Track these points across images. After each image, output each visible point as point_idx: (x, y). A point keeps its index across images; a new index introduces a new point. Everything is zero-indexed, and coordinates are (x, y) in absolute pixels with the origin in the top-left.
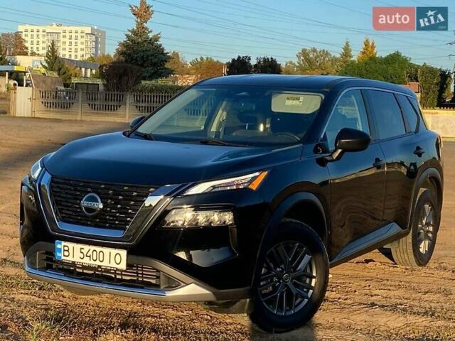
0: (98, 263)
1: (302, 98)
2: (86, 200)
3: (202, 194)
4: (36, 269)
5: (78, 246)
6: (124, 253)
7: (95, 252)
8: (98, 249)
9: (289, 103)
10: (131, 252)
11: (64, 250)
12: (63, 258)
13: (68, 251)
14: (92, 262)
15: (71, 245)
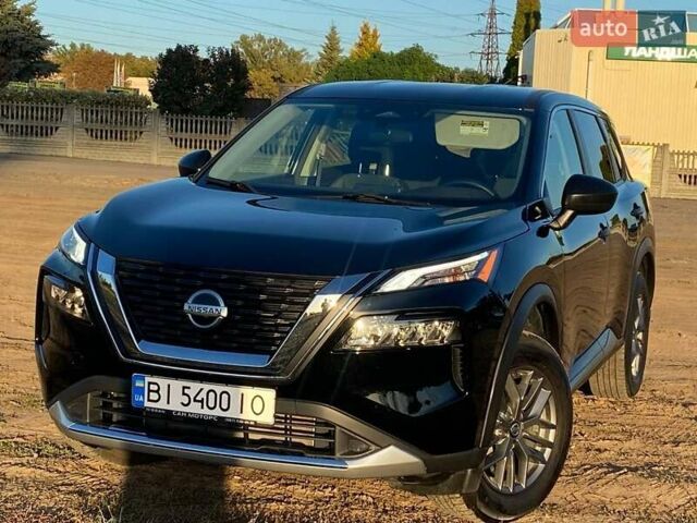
0: (217, 412)
1: (487, 123)
2: (194, 302)
3: (409, 290)
4: (86, 424)
5: (177, 385)
6: (269, 395)
7: (211, 394)
8: (219, 388)
9: (465, 130)
10: (284, 392)
11: (149, 391)
12: (147, 404)
13: (157, 392)
14: (206, 411)
15: (163, 382)
